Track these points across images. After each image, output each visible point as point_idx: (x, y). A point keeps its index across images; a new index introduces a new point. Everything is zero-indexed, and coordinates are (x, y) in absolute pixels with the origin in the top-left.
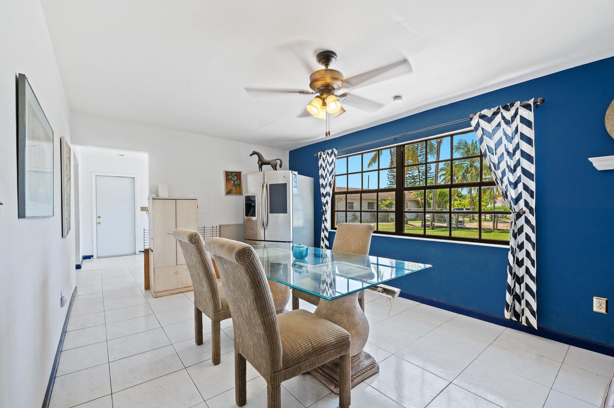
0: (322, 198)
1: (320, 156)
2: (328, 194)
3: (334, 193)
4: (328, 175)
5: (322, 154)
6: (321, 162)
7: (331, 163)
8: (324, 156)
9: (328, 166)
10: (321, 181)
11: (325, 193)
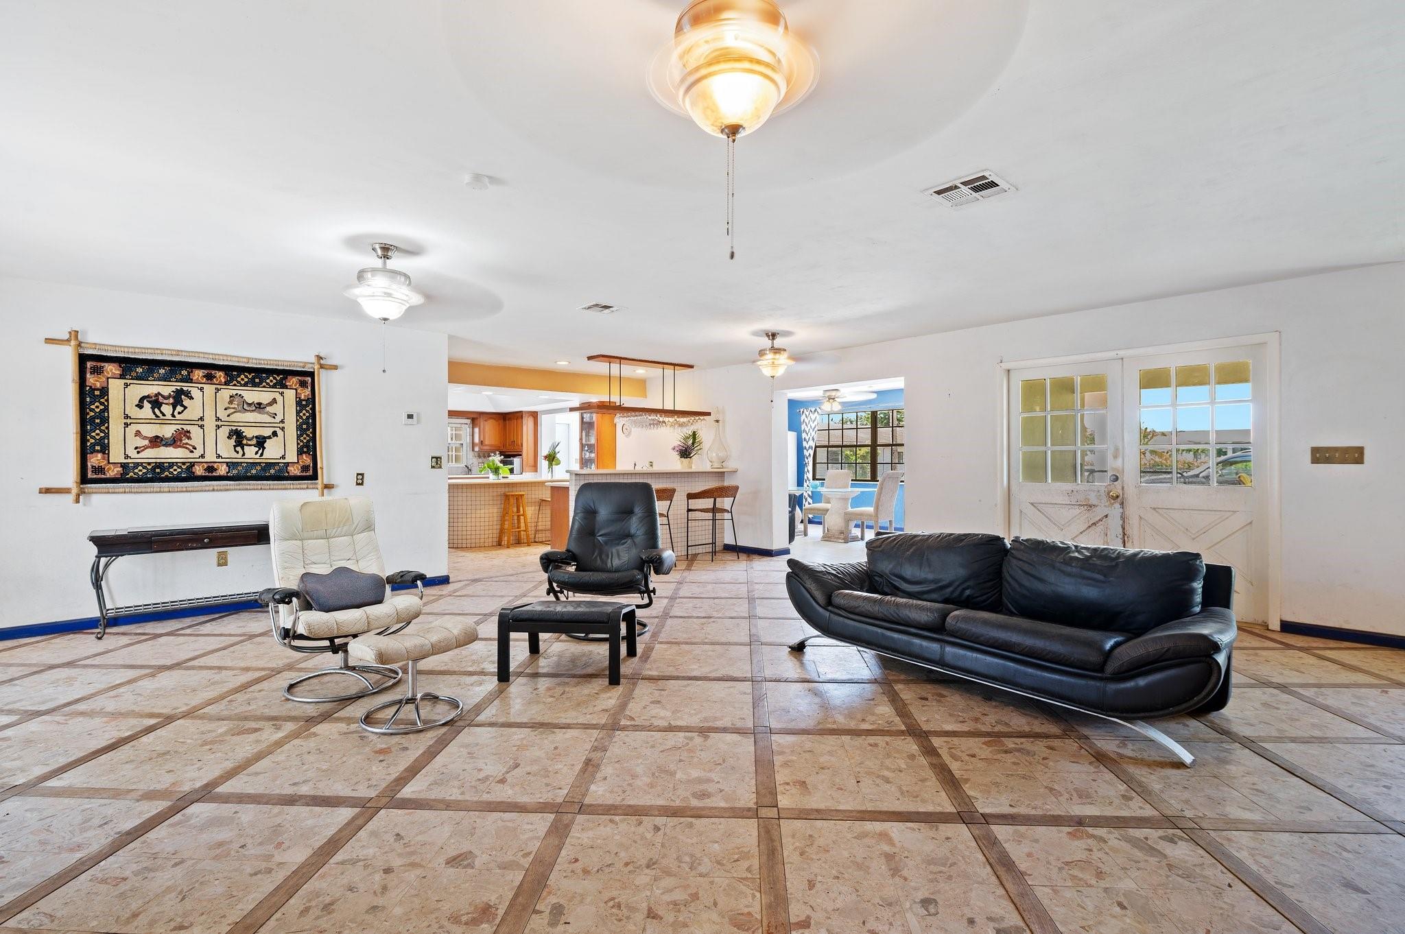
0: (805, 451)
1: (803, 412)
2: (810, 447)
3: (816, 447)
4: (811, 430)
5: (805, 411)
6: (803, 417)
7: (814, 421)
8: (807, 413)
9: (811, 423)
10: (804, 435)
11: (807, 447)
